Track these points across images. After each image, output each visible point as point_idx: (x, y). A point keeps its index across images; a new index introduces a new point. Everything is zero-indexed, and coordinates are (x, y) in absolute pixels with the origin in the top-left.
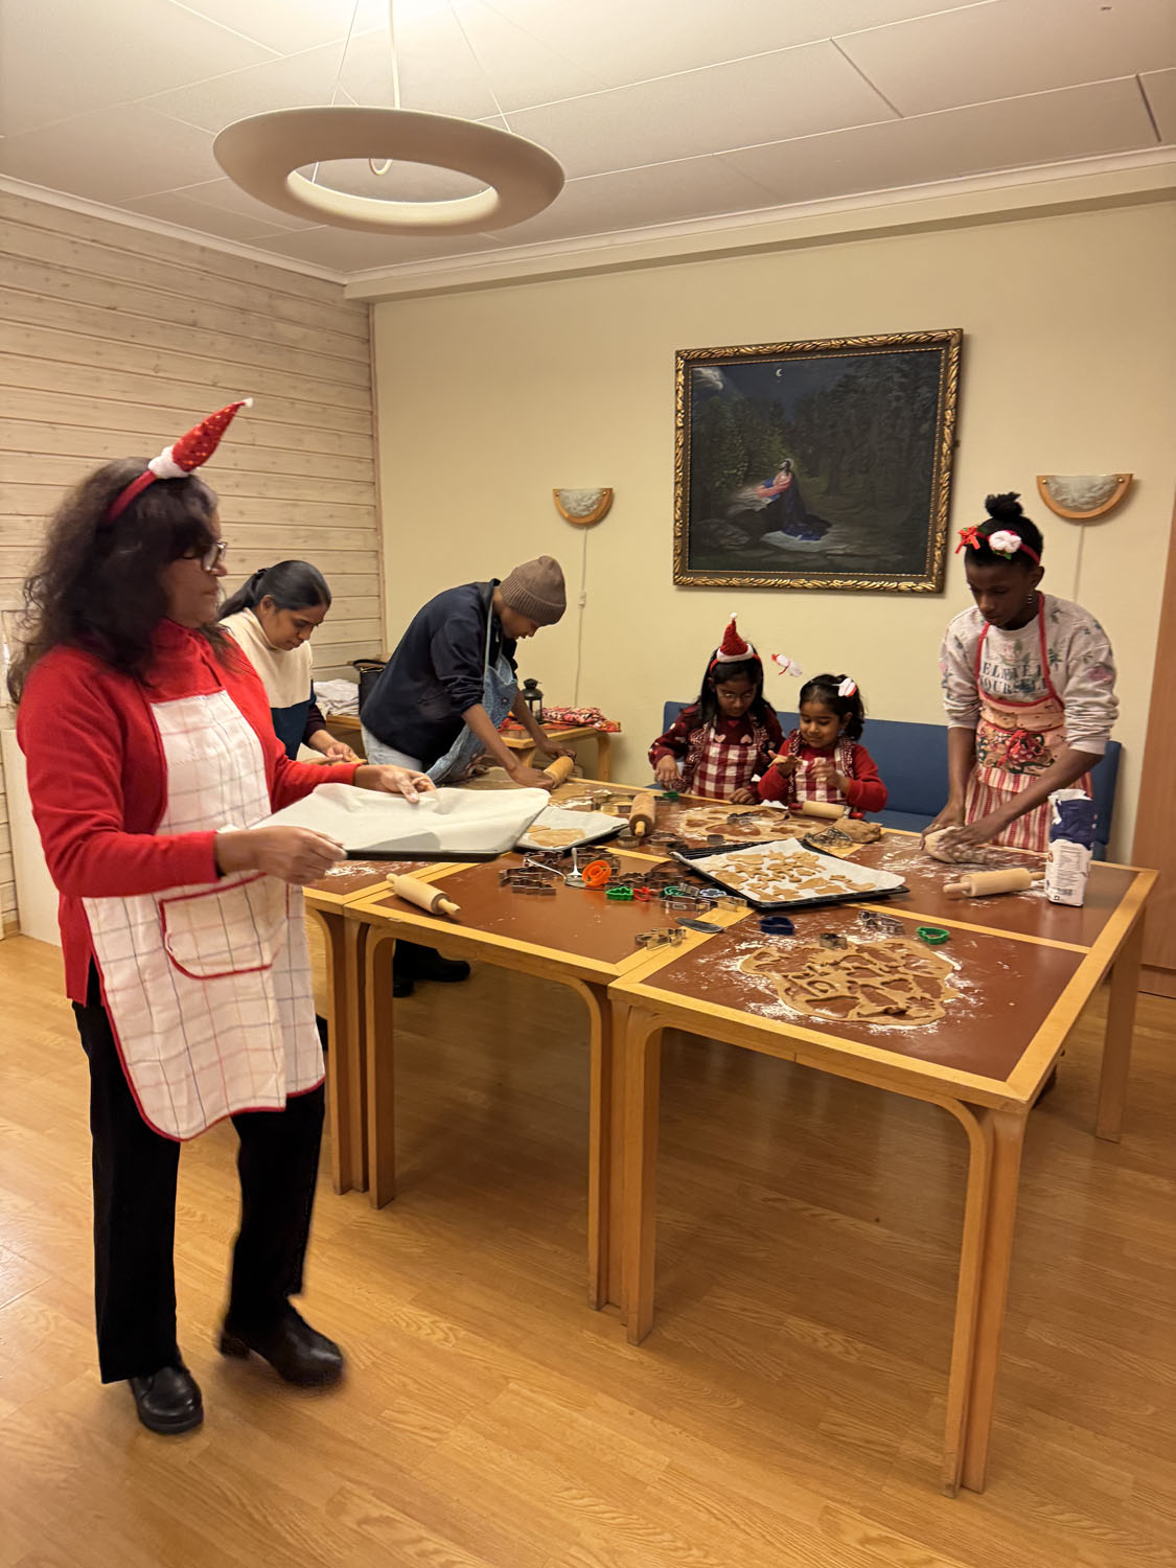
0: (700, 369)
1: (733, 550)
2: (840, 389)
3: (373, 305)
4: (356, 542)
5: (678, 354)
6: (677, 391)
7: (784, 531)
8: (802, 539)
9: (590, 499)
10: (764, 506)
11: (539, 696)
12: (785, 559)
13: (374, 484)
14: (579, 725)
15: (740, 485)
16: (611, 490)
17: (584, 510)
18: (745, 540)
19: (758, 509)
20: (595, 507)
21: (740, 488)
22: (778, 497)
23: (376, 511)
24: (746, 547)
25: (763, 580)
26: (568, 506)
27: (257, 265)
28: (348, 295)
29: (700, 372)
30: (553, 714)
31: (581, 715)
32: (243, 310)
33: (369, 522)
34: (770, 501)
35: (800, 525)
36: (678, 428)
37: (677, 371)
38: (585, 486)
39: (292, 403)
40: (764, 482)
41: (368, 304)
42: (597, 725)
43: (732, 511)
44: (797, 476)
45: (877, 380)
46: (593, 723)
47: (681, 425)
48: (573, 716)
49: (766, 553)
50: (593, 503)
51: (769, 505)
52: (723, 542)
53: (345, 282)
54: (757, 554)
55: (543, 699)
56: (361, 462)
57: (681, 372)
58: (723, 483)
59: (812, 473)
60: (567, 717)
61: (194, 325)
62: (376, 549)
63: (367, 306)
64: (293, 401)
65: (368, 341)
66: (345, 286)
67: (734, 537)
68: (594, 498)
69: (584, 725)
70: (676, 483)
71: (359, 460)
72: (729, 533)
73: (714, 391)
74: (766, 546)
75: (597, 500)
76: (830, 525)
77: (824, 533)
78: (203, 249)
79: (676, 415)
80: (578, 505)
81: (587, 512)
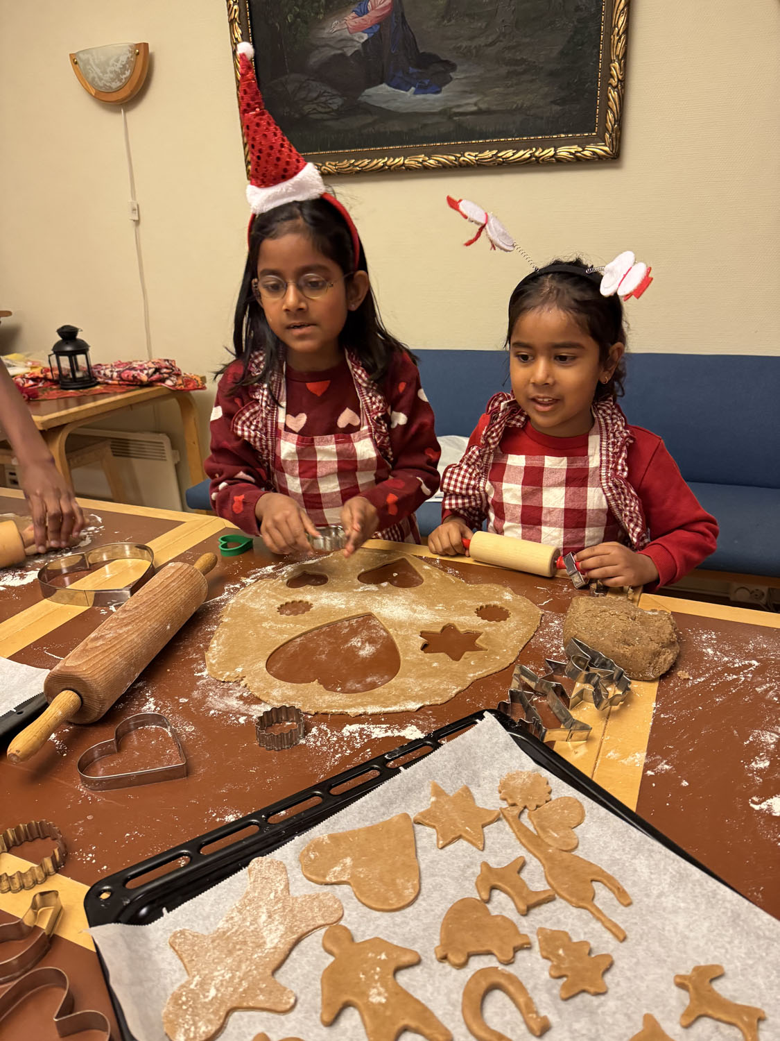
1: (323, 120)
7: (389, 85)
8: (415, 93)
9: (117, 61)
10: (358, 46)
11: (83, 349)
12: (396, 126)
14: (142, 385)
15: (321, 17)
16: (146, 45)
17: (113, 80)
18: (337, 102)
19: (350, 52)
20: (128, 73)
21: (320, 21)
22: (376, 29)
24: (340, 114)
25: (366, 161)
26: (91, 75)
30: (108, 373)
31: (141, 371)
34: (366, 37)
35: (412, 70)
38: (108, 41)
40: (354, 7)
42: (169, 383)
43: (315, 59)
46: (163, 380)
48: (134, 372)
49: (370, 119)
50: (124, 68)
51: (364, 44)
52: (307, 108)
54: (356, 122)
55: (90, 353)
58: (297, 16)
60: (125, 376)
67: (323, 99)
68: (124, 59)
69: (150, 384)
70: (231, 22)
72: (315, 95)
74: (368, 109)
75: (128, 61)
76: (453, 67)
77: (448, 80)
80: (104, 72)
81: (119, 84)
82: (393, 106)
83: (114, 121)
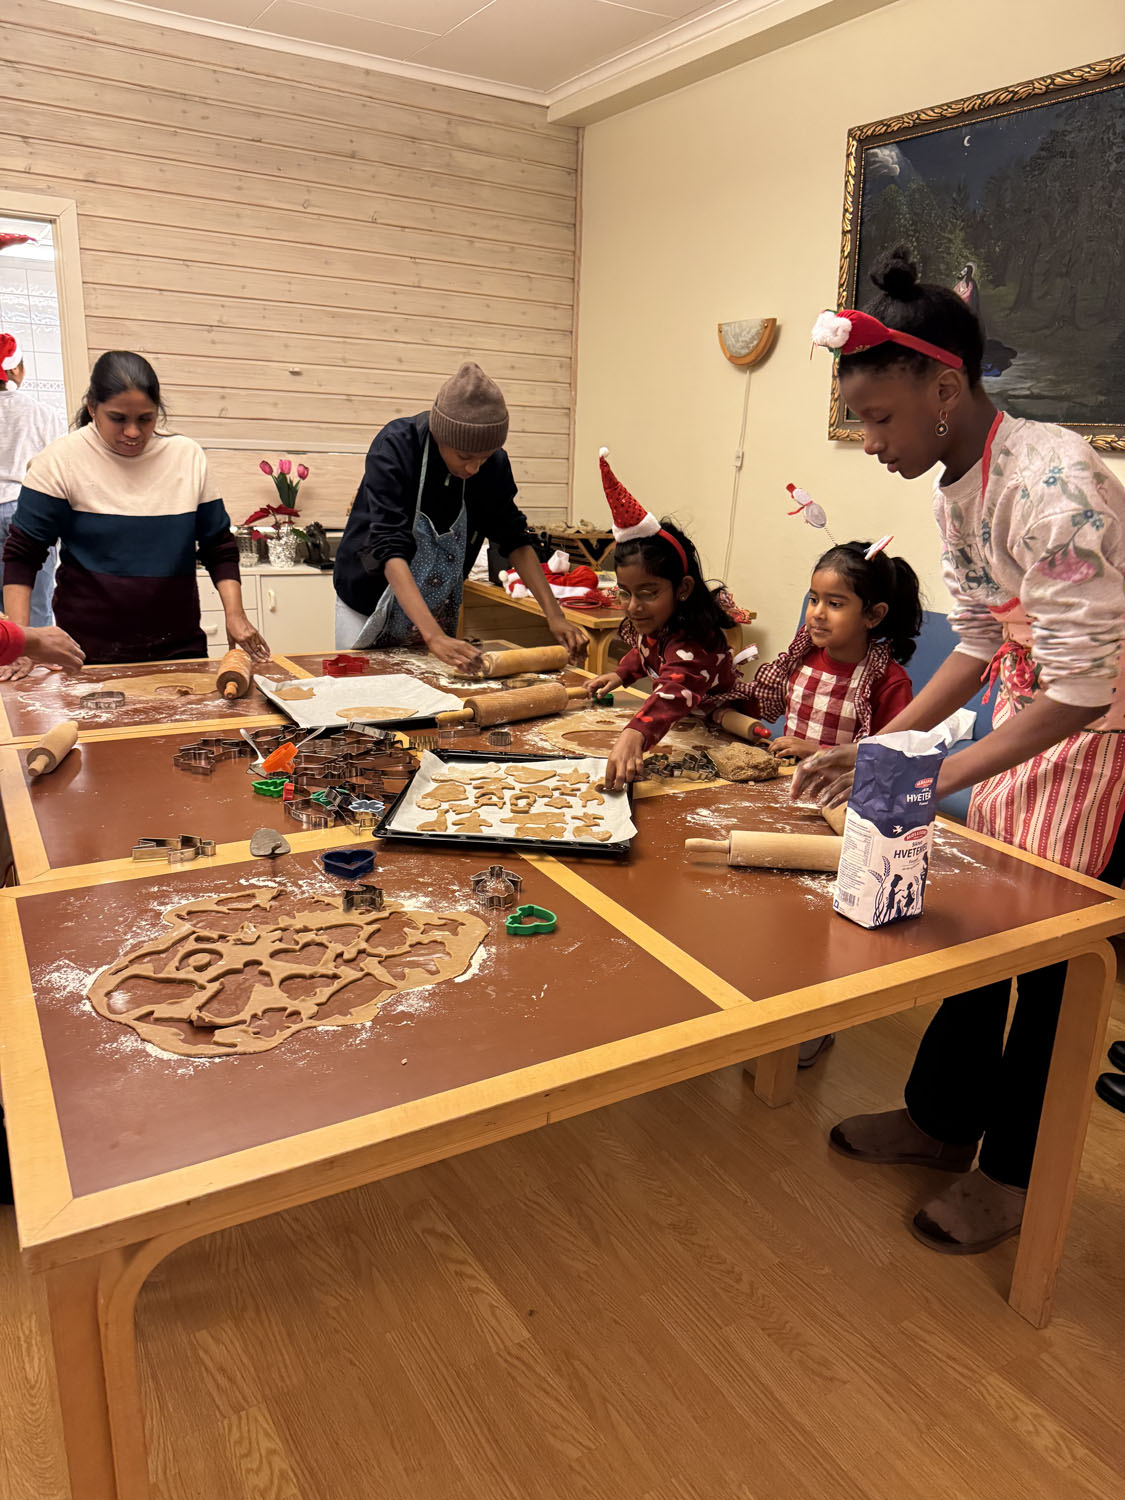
0: (876, 150)
2: (1043, 153)
3: (584, 128)
4: (543, 396)
5: (851, 133)
6: (847, 182)
9: (748, 333)
13: (570, 333)
16: (774, 320)
17: (743, 348)
20: (755, 342)
23: (571, 364)
26: (730, 343)
27: (434, 88)
28: (552, 116)
29: (875, 155)
32: (413, 139)
33: (561, 375)
36: (844, 233)
37: (848, 156)
38: (749, 316)
39: (472, 242)
41: (578, 128)
47: (849, 228)
50: (753, 338)
56: (556, 308)
57: (852, 158)
59: (997, 282)
62: (568, 406)
63: (575, 129)
64: (471, 239)
65: (575, 171)
66: (548, 107)
68: (754, 331)
71: (555, 306)
73: (890, 179)
75: (758, 333)
76: (1014, 355)
77: (1008, 365)
79: (844, 215)
80: (737, 341)
81: (747, 351)
83: (742, 378)
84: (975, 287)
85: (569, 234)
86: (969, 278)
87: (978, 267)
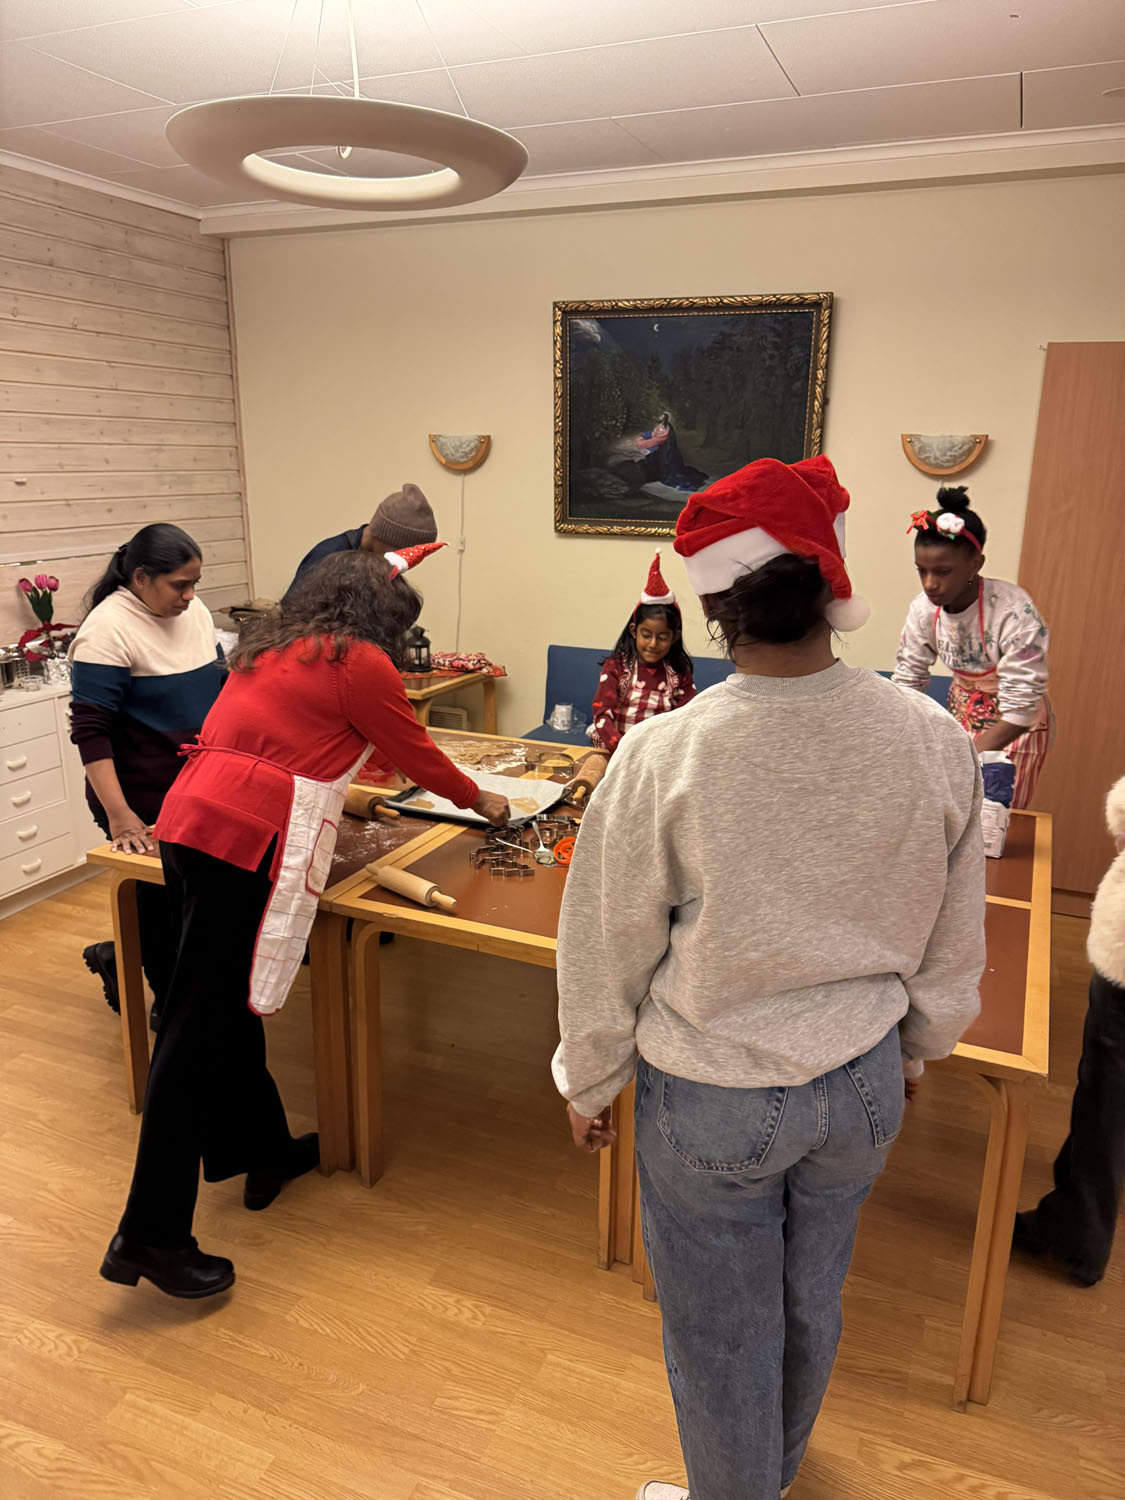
0: (578, 321)
1: (613, 499)
2: (717, 346)
3: (229, 240)
4: (219, 486)
5: (555, 305)
6: (555, 342)
7: (663, 482)
8: (680, 489)
9: (468, 446)
10: (643, 458)
11: (426, 644)
12: (664, 508)
13: (235, 425)
14: (468, 671)
15: (619, 436)
16: (489, 437)
17: (462, 457)
18: (625, 489)
19: (637, 460)
20: (474, 454)
21: (618, 439)
22: (656, 448)
23: (238, 451)
24: (626, 496)
25: (643, 529)
26: (446, 452)
27: (112, 199)
28: (204, 230)
29: (578, 324)
30: (441, 661)
31: (469, 661)
32: (100, 248)
33: (231, 463)
34: (648, 452)
35: (678, 476)
36: (556, 378)
37: (555, 322)
38: (462, 431)
39: (154, 345)
40: (644, 434)
41: (223, 240)
42: (485, 670)
43: (611, 461)
44: (675, 428)
45: (751, 339)
46: (481, 669)
47: (560, 375)
48: (462, 662)
49: (646, 502)
50: (471, 451)
51: (648, 456)
52: (603, 491)
53: (200, 218)
54: (635, 503)
55: (431, 647)
56: (221, 403)
57: (558, 323)
58: (602, 434)
59: (690, 426)
60: (456, 663)
61: (51, 265)
62: (240, 490)
63: (223, 241)
64: (154, 342)
65: (225, 278)
66: (200, 220)
67: (615, 486)
68: (472, 445)
69: (472, 671)
70: (556, 433)
71: (220, 401)
72: (609, 483)
73: (592, 343)
74: (646, 496)
75: (476, 446)
76: (707, 477)
78: (56, 183)
79: (555, 366)
80: (457, 451)
81: (465, 459)
82: (664, 496)
84: (671, 429)
85: (225, 334)
86: (666, 422)
87: (673, 415)
